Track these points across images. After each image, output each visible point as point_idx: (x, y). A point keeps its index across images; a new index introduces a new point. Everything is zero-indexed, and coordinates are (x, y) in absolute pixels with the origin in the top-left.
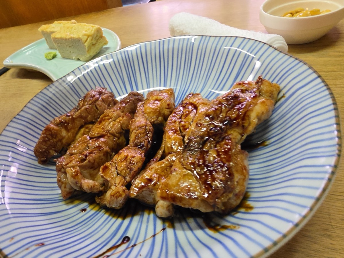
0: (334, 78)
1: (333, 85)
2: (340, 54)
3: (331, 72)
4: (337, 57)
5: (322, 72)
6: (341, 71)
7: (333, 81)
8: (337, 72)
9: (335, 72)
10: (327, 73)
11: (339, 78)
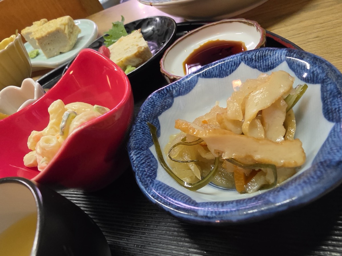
0: (332, 27)
1: (333, 34)
2: (331, 3)
3: (326, 22)
4: (329, 6)
5: (319, 24)
6: (337, 19)
7: (332, 30)
8: (334, 20)
9: (331, 21)
10: (324, 24)
11: (337, 26)
